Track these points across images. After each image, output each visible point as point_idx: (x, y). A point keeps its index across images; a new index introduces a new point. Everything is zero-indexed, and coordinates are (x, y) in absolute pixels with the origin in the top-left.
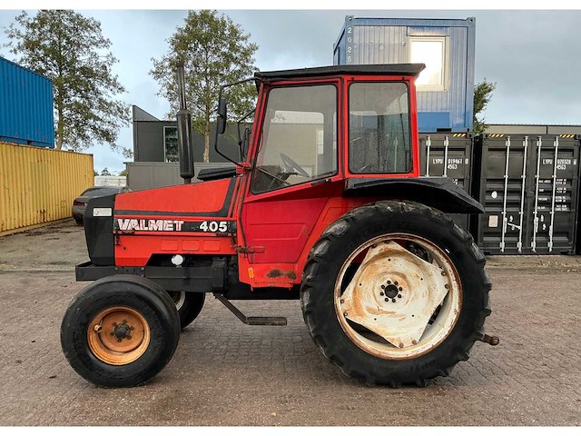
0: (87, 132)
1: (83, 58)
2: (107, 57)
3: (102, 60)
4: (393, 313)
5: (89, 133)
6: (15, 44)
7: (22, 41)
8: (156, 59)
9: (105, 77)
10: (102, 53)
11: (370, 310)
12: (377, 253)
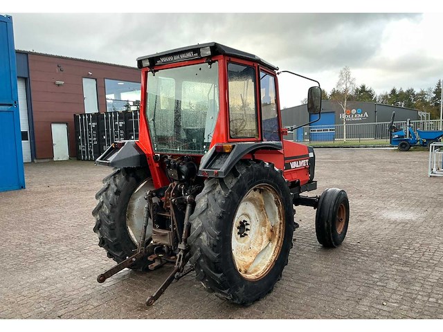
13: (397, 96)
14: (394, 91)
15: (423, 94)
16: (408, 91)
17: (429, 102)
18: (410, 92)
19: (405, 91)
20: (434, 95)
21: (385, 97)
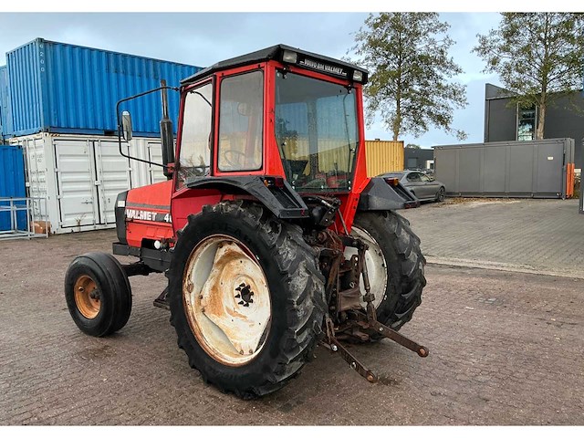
0: (423, 119)
1: (421, 47)
2: (444, 41)
3: (439, 44)
4: (245, 317)
5: (425, 118)
6: (360, 46)
7: (365, 42)
8: (481, 34)
9: (441, 62)
10: (439, 37)
11: (228, 310)
12: (223, 253)
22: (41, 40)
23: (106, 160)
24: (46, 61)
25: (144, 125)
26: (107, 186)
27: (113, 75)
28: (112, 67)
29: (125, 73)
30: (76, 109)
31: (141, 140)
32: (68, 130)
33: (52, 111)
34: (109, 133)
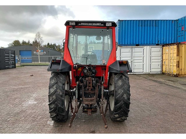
13: (50, 46)
14: (48, 44)
15: (59, 46)
16: (54, 44)
17: (61, 49)
18: (55, 45)
19: (53, 44)
20: (63, 47)
21: (45, 46)
22: (119, 20)
23: (135, 53)
24: (120, 26)
25: (150, 42)
26: (135, 61)
27: (140, 27)
28: (140, 24)
29: (145, 26)
30: (128, 39)
31: (148, 47)
32: (125, 45)
33: (121, 40)
34: (137, 45)
